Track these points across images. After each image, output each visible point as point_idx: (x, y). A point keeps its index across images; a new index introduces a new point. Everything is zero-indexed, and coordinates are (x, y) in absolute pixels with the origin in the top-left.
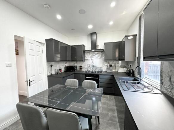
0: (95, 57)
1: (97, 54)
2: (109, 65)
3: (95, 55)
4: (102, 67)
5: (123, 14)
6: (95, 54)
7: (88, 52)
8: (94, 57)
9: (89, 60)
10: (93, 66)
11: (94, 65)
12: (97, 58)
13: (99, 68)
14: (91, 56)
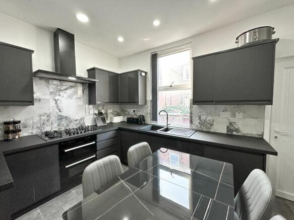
0: (65, 95)
1: (72, 87)
2: (97, 112)
3: (66, 89)
4: (84, 118)
5: (145, 40)
6: (65, 87)
7: (41, 78)
8: (62, 94)
9: (48, 100)
10: (61, 118)
11: (64, 114)
12: (70, 97)
13: (76, 121)
14: (51, 90)
